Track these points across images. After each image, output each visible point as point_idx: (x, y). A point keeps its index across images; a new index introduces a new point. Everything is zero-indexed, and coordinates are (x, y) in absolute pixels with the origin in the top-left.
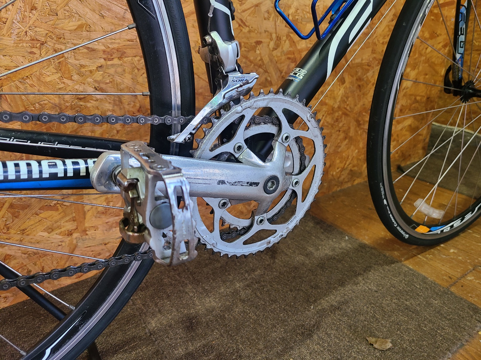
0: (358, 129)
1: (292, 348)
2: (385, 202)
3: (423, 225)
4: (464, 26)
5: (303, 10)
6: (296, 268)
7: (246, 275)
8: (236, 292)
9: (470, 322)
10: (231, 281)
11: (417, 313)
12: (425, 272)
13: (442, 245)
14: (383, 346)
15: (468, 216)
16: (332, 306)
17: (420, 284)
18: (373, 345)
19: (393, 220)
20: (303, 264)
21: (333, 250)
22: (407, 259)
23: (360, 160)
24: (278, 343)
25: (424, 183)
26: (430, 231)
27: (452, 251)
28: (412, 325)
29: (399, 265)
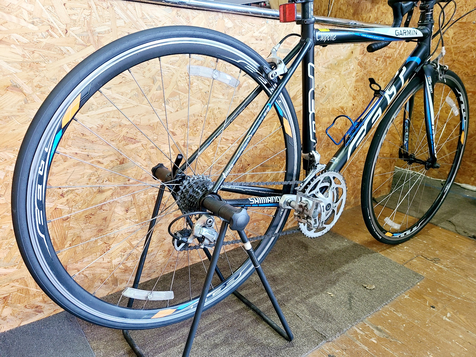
0: (348, 175)
1: (327, 289)
2: (370, 218)
3: (389, 232)
4: (408, 128)
5: (321, 111)
6: (321, 255)
7: (294, 258)
8: (291, 266)
9: (413, 279)
10: (287, 261)
11: (387, 275)
12: (391, 258)
13: (400, 245)
14: (371, 288)
15: (415, 229)
16: (343, 272)
17: (388, 263)
18: (366, 287)
19: (373, 227)
20: (324, 253)
21: (340, 246)
22: (380, 251)
23: (350, 194)
24: (320, 287)
25: (389, 209)
26: (393, 236)
27: (405, 248)
28: (385, 280)
29: (377, 254)
